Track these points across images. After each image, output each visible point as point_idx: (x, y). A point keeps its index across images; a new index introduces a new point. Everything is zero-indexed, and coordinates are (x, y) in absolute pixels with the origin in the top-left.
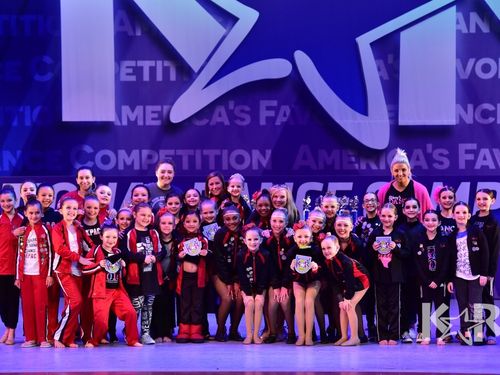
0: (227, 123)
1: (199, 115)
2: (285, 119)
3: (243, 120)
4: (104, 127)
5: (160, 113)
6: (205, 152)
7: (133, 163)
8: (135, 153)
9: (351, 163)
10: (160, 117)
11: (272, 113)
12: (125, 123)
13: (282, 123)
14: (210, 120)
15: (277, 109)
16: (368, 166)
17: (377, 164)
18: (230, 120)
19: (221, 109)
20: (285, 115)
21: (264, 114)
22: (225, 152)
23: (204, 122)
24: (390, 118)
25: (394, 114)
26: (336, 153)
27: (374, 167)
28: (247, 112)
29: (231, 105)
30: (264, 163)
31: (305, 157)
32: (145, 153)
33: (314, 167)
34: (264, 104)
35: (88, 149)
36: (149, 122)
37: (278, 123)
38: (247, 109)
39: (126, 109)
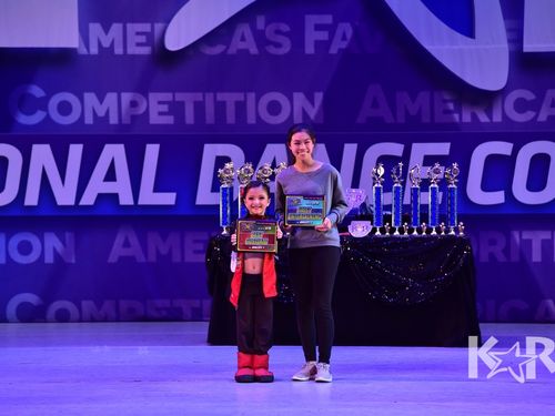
0: (254, 50)
1: (210, 38)
2: (344, 45)
3: (278, 45)
4: (62, 56)
5: (149, 35)
6: (220, 97)
7: (108, 112)
8: (111, 98)
9: (448, 112)
10: (149, 42)
11: (323, 36)
12: (94, 50)
13: (340, 50)
14: (228, 48)
15: (331, 29)
16: (474, 116)
17: (489, 114)
18: (258, 46)
19: (244, 29)
20: (344, 38)
21: (312, 37)
22: (252, 96)
23: (218, 49)
24: (509, 41)
25: (516, 35)
26: (424, 97)
27: (483, 118)
28: (285, 34)
29: (261, 22)
30: (313, 113)
31: (375, 105)
32: (126, 97)
33: (389, 119)
34: (311, 20)
35: (37, 91)
36: (132, 50)
37: (333, 50)
38: (285, 28)
39: (95, 29)
